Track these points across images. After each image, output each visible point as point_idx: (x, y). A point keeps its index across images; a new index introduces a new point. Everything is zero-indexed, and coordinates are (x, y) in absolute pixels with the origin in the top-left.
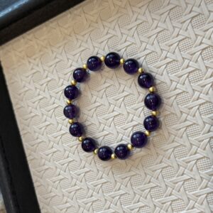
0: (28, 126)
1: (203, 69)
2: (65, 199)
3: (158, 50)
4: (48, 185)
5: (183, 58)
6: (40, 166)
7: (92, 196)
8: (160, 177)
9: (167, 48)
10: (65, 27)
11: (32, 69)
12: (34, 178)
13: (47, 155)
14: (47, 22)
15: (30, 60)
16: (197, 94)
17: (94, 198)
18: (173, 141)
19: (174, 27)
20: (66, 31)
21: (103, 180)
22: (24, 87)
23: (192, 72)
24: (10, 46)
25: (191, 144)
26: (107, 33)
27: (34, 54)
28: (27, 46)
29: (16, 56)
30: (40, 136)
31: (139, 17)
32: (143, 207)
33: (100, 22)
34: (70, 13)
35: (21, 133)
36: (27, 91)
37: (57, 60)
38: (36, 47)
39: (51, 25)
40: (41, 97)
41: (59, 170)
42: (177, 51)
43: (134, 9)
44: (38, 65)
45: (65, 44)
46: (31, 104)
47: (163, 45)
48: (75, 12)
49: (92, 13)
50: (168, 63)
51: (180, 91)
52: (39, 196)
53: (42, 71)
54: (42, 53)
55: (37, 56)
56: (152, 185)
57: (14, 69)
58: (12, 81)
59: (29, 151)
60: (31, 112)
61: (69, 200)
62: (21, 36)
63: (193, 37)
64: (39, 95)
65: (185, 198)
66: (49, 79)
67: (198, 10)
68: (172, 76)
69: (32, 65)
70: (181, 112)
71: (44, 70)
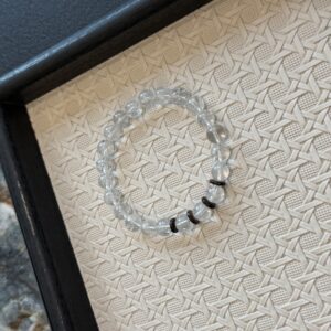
0: (74, 207)
1: (301, 120)
2: (129, 300)
3: (243, 100)
4: (105, 284)
6: (92, 259)
7: (165, 294)
8: (254, 262)
9: (254, 96)
10: (120, 73)
11: (76, 131)
12: (85, 277)
13: (102, 244)
14: (94, 69)
15: (74, 120)
16: (295, 152)
17: (168, 297)
18: (269, 214)
20: (120, 80)
21: (180, 272)
22: (66, 155)
23: (287, 125)
24: (44, 102)
25: (291, 217)
26: (175, 81)
27: (78, 112)
28: (67, 100)
29: (52, 114)
30: (91, 219)
31: (216, 58)
32: (235, 302)
33: (165, 66)
35: (64, 218)
38: (80, 102)
40: (89, 167)
41: (118, 263)
42: (267, 99)
43: (209, 48)
44: (83, 126)
45: (120, 97)
47: (248, 93)
48: (131, 54)
49: (154, 55)
50: (256, 116)
51: (274, 150)
52: (92, 301)
53: (89, 133)
54: (88, 109)
55: (81, 113)
56: (244, 273)
58: (49, 148)
59: (76, 241)
60: (77, 189)
61: (134, 302)
63: (286, 80)
64: (87, 165)
65: (288, 286)
67: (291, 48)
68: (263, 132)
69: (75, 125)
70: (277, 176)
71: (93, 132)
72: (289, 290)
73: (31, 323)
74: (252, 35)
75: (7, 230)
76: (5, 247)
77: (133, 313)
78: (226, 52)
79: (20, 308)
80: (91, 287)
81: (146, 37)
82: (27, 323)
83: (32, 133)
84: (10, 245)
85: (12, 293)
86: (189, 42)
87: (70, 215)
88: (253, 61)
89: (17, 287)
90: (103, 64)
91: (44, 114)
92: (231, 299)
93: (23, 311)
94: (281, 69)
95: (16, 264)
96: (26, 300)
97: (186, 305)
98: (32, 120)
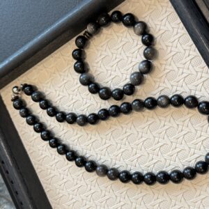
74: (120, 38)
77: (74, 203)
81: (63, 45)
87: (31, 151)
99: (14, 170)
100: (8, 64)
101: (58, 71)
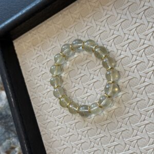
0: (35, 93)
2: (63, 142)
3: (122, 34)
4: (51, 133)
5: (140, 38)
6: (44, 120)
7: (81, 139)
8: (128, 123)
9: (128, 32)
10: (58, 23)
11: (37, 54)
12: (41, 129)
13: (49, 112)
14: (45, 22)
15: (35, 48)
16: (151, 63)
17: (82, 141)
18: (136, 97)
19: (132, 18)
20: (59, 26)
21: (88, 128)
22: (32, 66)
23: (146, 48)
24: (22, 39)
25: (149, 98)
26: (87, 25)
27: (38, 43)
28: (33, 38)
29: (25, 45)
30: (44, 99)
31: (108, 12)
32: (117, 145)
33: (81, 18)
34: (61, 14)
35: (31, 98)
36: (34, 69)
37: (53, 46)
38: (39, 38)
39: (48, 23)
40: (43, 72)
41: (57, 122)
42: (135, 34)
43: (104, 7)
44: (40, 51)
45: (58, 35)
46: (36, 78)
47: (125, 31)
48: (64, 13)
49: (76, 12)
50: (129, 43)
51: (139, 62)
52: (44, 142)
53: (43, 54)
54: (43, 42)
56: (123, 129)
57: (25, 54)
58: (24, 63)
59: (37, 110)
60: (37, 83)
61: (65, 143)
62: (28, 32)
63: (146, 23)
64: (42, 71)
65: (147, 137)
66: (48, 60)
67: (149, 5)
68: (133, 51)
69: (36, 51)
70: (141, 76)
71: (45, 54)
72: (147, 139)
73: (16, 152)
75: (5, 104)
76: (4, 113)
77: (65, 148)
78: (113, 9)
79: (10, 144)
80: (44, 134)
81: (71, 3)
82: (14, 151)
83: (16, 55)
84: (6, 112)
85: (7, 136)
86: (94, 4)
87: (33, 97)
88: (128, 13)
89: (9, 133)
90: (50, 19)
91: (22, 45)
92: (115, 143)
93: (12, 145)
94: (143, 17)
95: (9, 121)
96: (13, 140)
97: (92, 145)
98: (16, 48)
99: (16, 111)
100: (21, 15)
101: (65, 27)
